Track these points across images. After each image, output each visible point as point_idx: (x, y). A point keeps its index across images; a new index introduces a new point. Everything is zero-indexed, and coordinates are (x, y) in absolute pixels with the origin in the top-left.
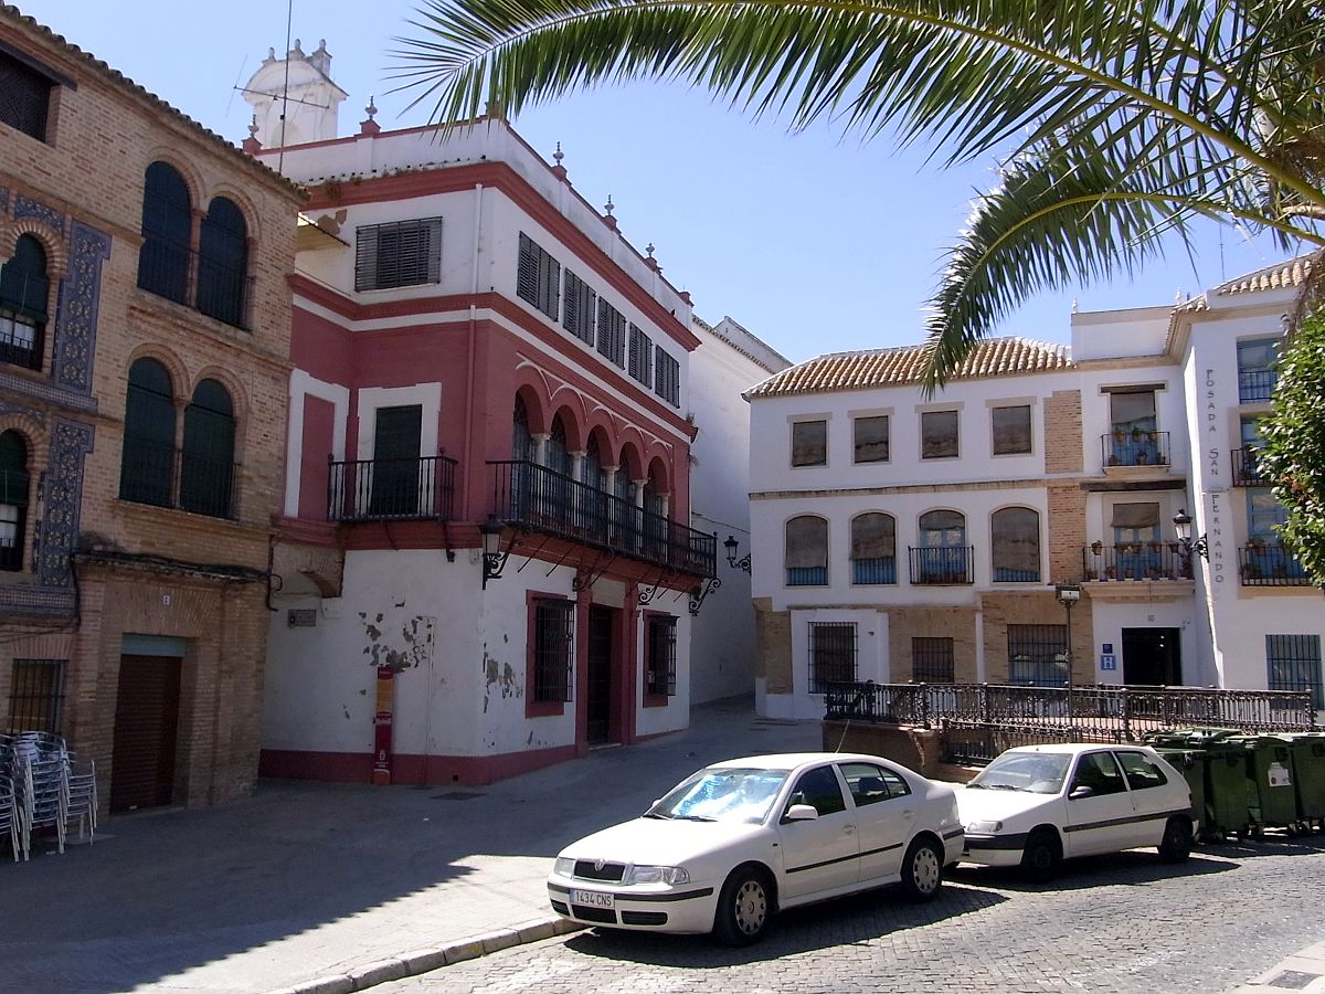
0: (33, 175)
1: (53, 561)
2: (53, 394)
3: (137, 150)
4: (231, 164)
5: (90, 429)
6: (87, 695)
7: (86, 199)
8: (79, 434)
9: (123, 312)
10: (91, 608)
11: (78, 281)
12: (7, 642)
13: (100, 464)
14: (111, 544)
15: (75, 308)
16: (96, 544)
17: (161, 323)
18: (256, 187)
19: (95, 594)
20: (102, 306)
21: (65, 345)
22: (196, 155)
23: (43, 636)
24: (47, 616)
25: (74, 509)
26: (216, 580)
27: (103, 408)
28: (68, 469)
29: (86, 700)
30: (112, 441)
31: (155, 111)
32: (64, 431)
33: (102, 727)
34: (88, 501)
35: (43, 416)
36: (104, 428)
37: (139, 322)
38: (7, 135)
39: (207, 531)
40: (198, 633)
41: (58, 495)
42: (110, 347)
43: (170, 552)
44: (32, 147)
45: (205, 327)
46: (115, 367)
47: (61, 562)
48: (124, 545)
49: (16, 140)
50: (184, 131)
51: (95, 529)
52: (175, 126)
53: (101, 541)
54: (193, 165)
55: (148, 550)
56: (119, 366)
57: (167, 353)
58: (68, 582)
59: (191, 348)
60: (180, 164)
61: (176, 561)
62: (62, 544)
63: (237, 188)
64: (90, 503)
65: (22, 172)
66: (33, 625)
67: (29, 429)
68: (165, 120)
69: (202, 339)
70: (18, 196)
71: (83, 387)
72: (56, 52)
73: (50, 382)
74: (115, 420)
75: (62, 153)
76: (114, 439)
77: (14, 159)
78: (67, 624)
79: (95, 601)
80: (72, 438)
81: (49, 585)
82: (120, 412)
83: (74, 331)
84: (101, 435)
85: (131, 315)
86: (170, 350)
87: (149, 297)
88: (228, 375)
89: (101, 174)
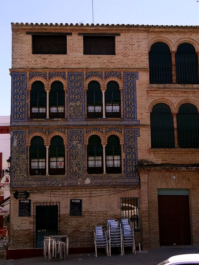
0: (109, 65)
1: (130, 169)
2: (124, 123)
3: (144, 43)
4: (182, 32)
5: (138, 130)
6: (145, 208)
7: (128, 65)
8: (134, 132)
9: (145, 93)
10: (143, 182)
11: (128, 89)
12: (118, 193)
13: (143, 139)
14: (150, 162)
15: (128, 97)
16: (145, 163)
17: (160, 92)
18: (195, 34)
19: (144, 178)
20: (137, 93)
21: (126, 108)
22: (168, 35)
23: (129, 191)
24: (130, 185)
25: (136, 154)
26: (193, 169)
27: (141, 123)
28: (131, 143)
29: (145, 209)
30: (146, 132)
31: (147, 29)
32: (129, 132)
33: (154, 218)
34: (140, 150)
35: (121, 130)
36: (142, 128)
37: (151, 94)
38: (100, 58)
39: (189, 153)
40: (189, 187)
41: (129, 150)
42: (142, 104)
43: (174, 162)
44: (108, 58)
45: (179, 88)
46: (145, 110)
47: (133, 169)
48: (155, 162)
49: (103, 58)
50: (160, 30)
51: (143, 158)
52: (156, 30)
53: (146, 162)
54: (167, 39)
55: (164, 162)
56: (146, 109)
57: (164, 100)
58: (136, 175)
59: (173, 96)
60: (163, 40)
61: (176, 165)
62: (132, 164)
63: (187, 38)
64: (140, 151)
65: (106, 66)
66: (125, 188)
67: (117, 134)
68: (152, 30)
69: (177, 92)
70: (105, 73)
71: (134, 118)
72: (109, 29)
73: (123, 119)
74: (147, 125)
75: (118, 55)
76: (147, 131)
77: (102, 63)
78: (137, 187)
79: (144, 180)
80: (132, 134)
81: (129, 176)
82: (149, 122)
83: (128, 103)
84: (142, 131)
85: (148, 93)
86: (165, 99)
87: (154, 85)
88: (192, 101)
89: (131, 55)
